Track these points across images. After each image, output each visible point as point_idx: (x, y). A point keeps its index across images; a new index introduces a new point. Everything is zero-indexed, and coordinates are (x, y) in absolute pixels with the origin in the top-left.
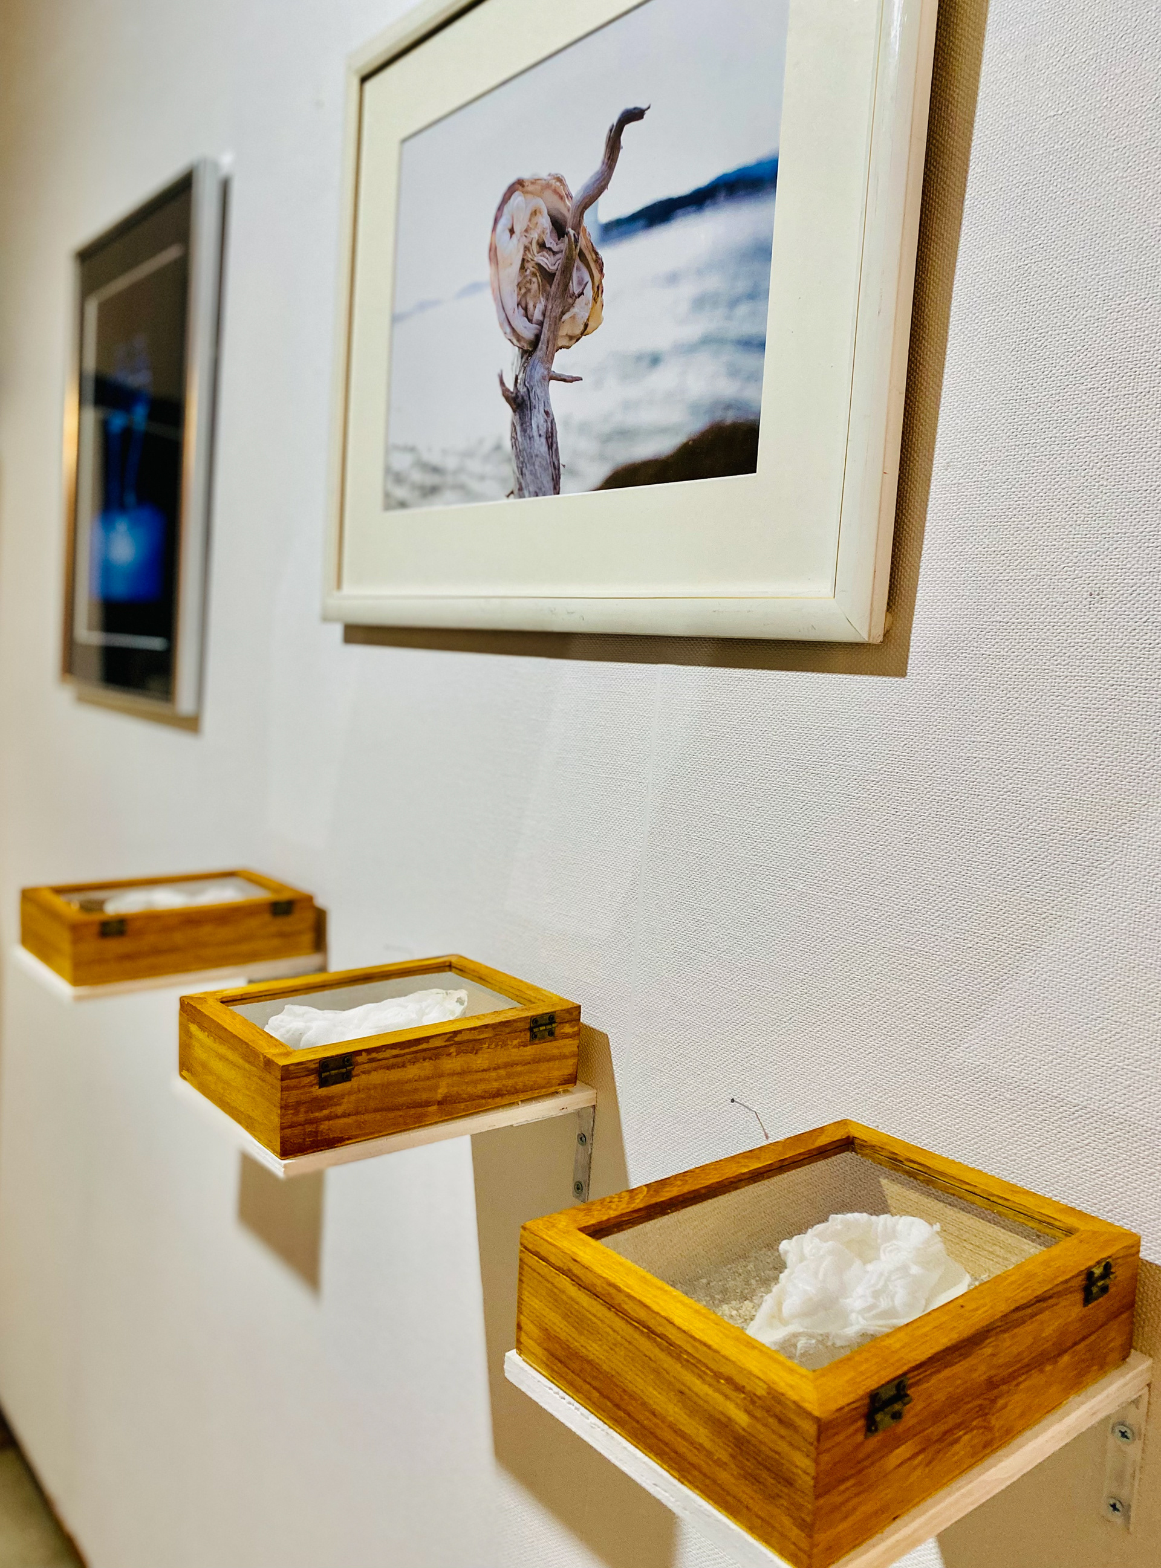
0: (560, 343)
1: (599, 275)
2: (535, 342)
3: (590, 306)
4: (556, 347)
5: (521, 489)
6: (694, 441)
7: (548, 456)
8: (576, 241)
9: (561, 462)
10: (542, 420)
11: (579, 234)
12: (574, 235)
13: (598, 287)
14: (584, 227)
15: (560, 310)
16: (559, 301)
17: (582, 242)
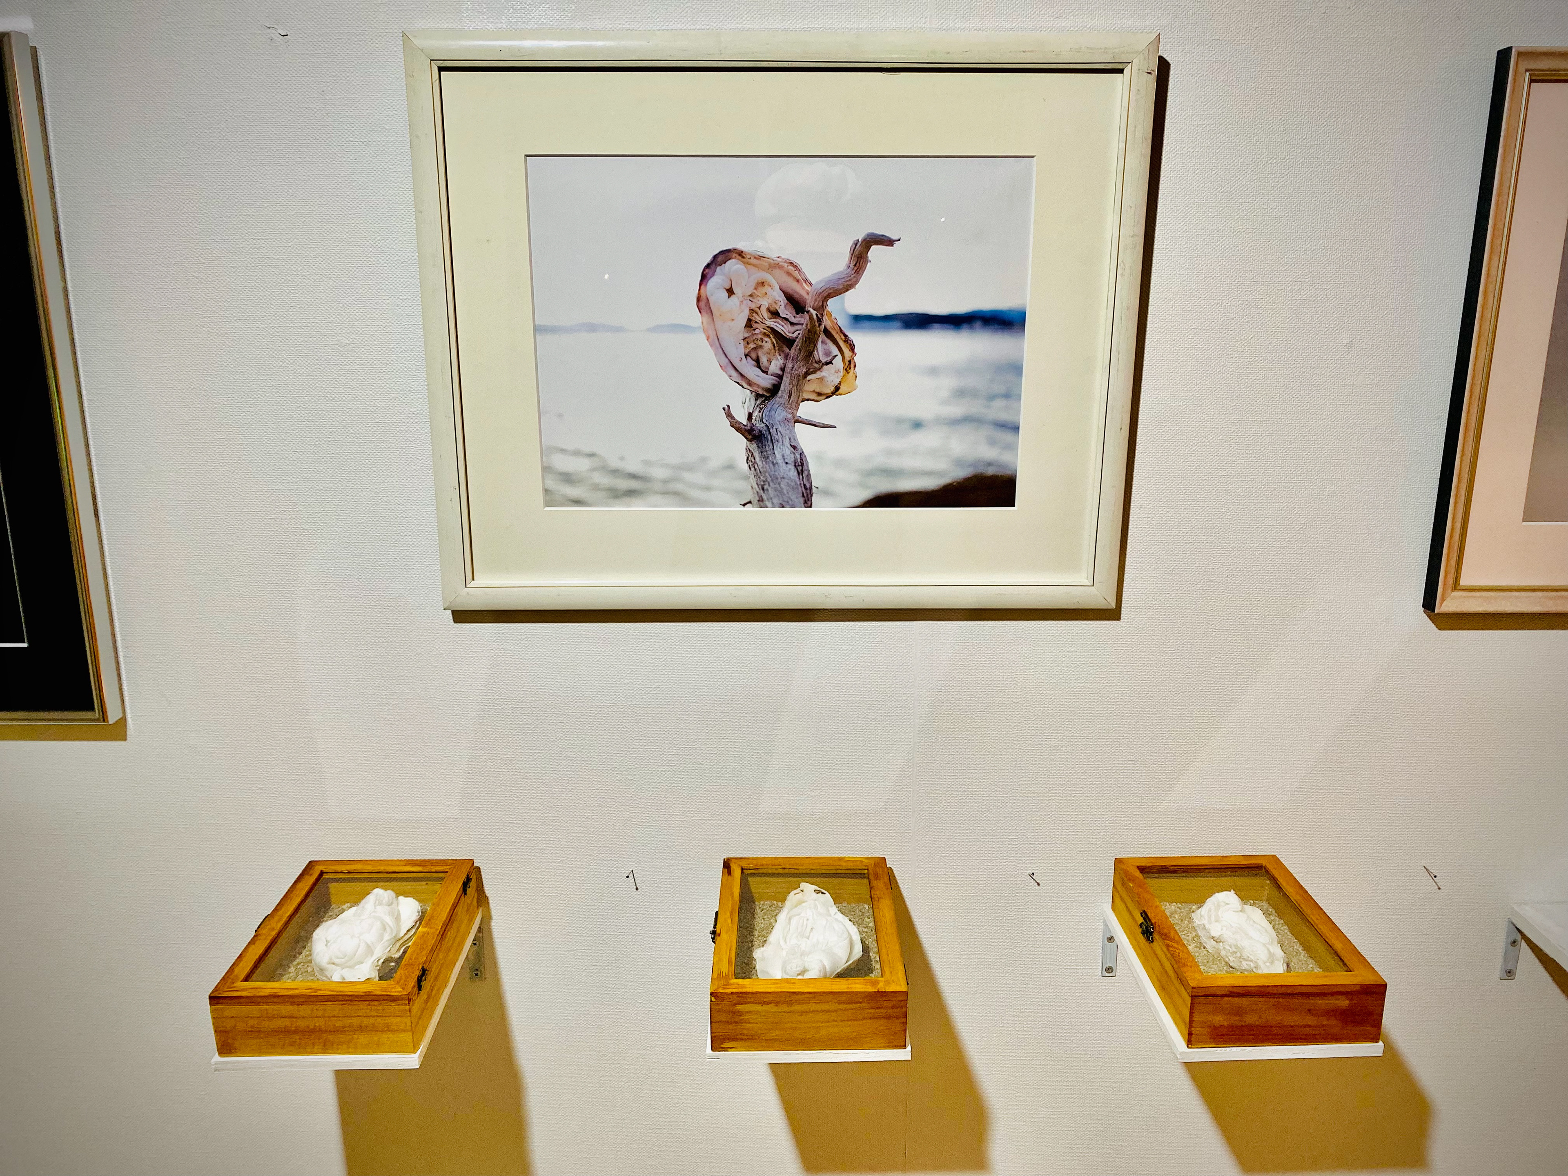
0: (806, 396)
1: (850, 354)
2: (774, 390)
3: (842, 374)
4: (801, 399)
5: (761, 500)
6: (959, 483)
7: (797, 480)
8: (820, 321)
9: (813, 484)
10: (788, 452)
11: (822, 315)
12: (817, 315)
13: (850, 362)
14: (828, 311)
15: (804, 370)
16: (802, 363)
17: (827, 322)
